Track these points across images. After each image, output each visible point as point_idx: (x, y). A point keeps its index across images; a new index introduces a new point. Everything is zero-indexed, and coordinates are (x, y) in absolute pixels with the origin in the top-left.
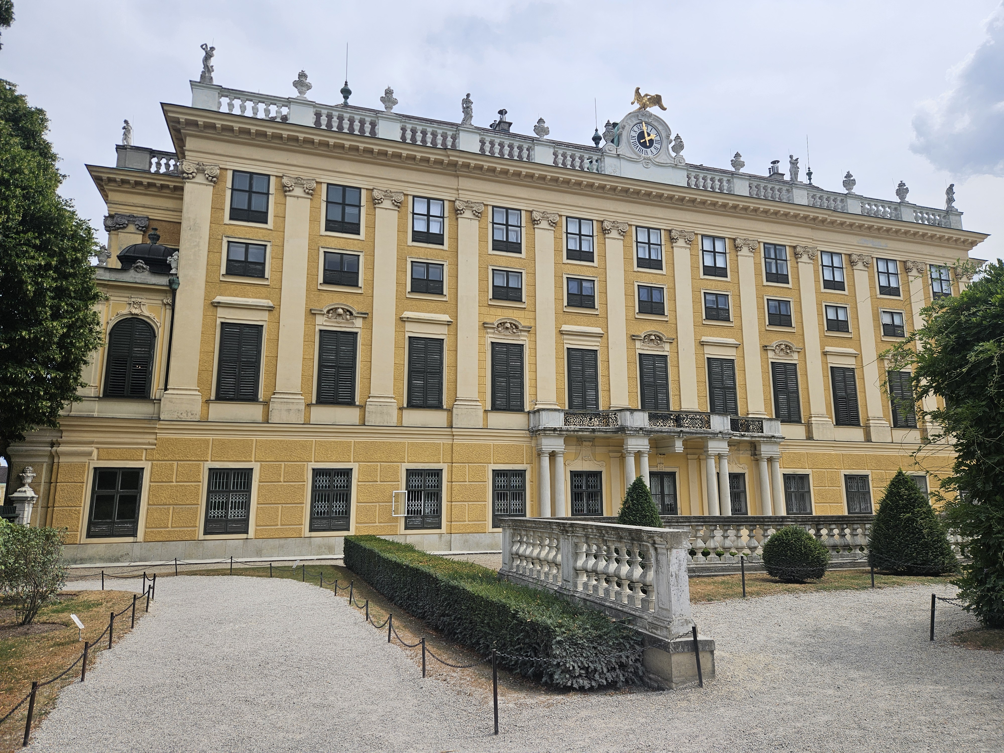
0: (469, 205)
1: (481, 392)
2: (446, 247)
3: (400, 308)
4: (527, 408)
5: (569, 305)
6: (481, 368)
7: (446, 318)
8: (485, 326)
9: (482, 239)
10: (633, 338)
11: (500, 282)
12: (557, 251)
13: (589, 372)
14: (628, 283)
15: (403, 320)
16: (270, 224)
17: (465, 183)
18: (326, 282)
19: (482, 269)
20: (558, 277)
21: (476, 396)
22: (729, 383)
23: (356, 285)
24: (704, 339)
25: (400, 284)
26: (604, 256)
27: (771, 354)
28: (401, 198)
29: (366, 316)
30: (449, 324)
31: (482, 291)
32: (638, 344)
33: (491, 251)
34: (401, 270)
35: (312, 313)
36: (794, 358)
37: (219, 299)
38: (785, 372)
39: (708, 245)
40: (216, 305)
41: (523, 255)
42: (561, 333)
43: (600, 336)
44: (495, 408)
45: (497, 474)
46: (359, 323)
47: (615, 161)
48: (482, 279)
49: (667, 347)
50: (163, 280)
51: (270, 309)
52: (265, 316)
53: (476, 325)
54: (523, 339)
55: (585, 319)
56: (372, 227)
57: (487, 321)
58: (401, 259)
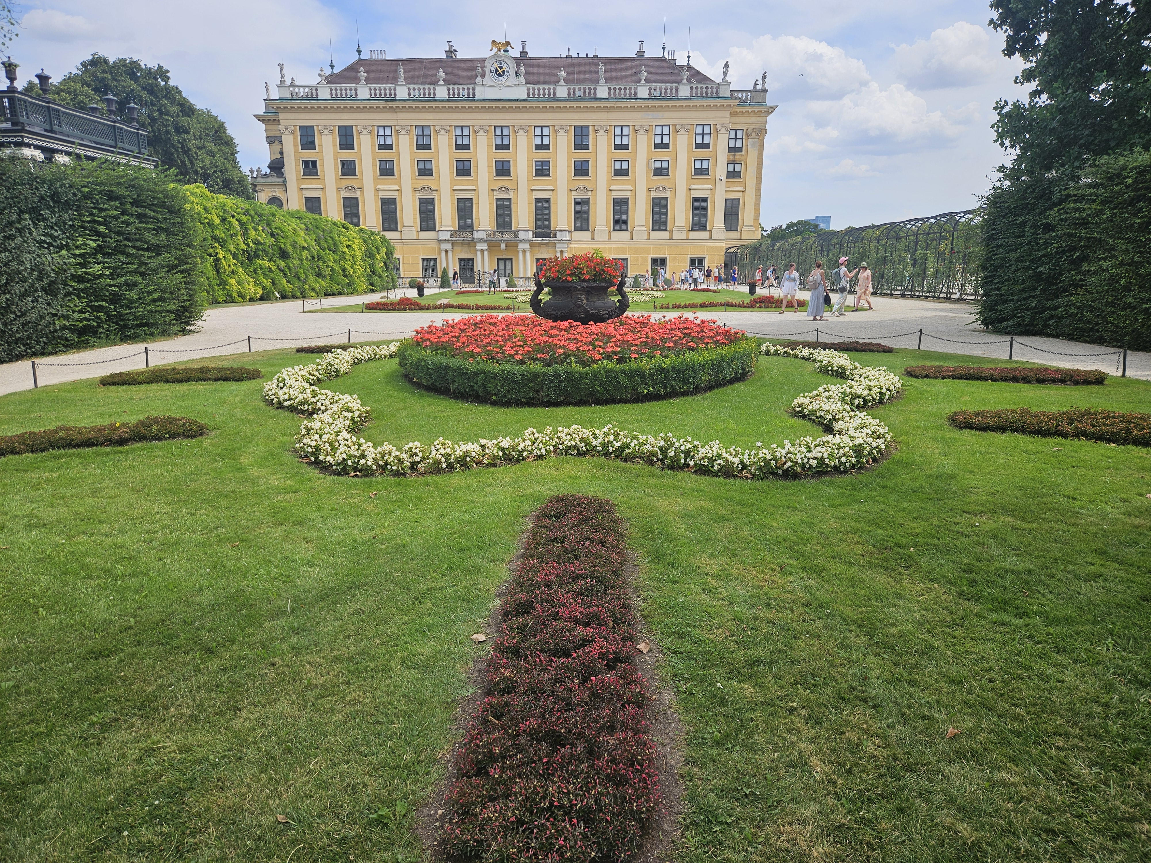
0: (403, 127)
1: (415, 222)
2: (394, 150)
3: (375, 184)
4: (437, 229)
5: (457, 175)
6: (414, 211)
7: (397, 187)
8: (415, 190)
9: (411, 144)
10: (493, 190)
11: (422, 166)
12: (450, 146)
13: (468, 209)
14: (489, 160)
15: (378, 190)
16: (317, 150)
17: (401, 115)
18: (343, 175)
19: (412, 161)
20: (451, 160)
21: (412, 224)
22: (546, 211)
23: (355, 175)
24: (533, 188)
25: (374, 172)
26: (476, 146)
27: (574, 193)
28: (371, 128)
29: (361, 189)
30: (398, 190)
31: (413, 172)
32: (495, 193)
33: (416, 150)
34: (374, 165)
35: (339, 190)
36: (589, 195)
37: (302, 187)
38: (581, 203)
39: (538, 132)
40: (302, 189)
41: (433, 150)
42: (454, 190)
43: (475, 190)
44: (422, 230)
45: (424, 260)
46: (358, 192)
47: (482, 88)
48: (412, 166)
49: (512, 193)
50: (281, 180)
51: (322, 189)
52: (320, 192)
53: (410, 190)
54: (435, 195)
55: (466, 182)
56: (359, 145)
57: (416, 187)
58: (374, 159)
